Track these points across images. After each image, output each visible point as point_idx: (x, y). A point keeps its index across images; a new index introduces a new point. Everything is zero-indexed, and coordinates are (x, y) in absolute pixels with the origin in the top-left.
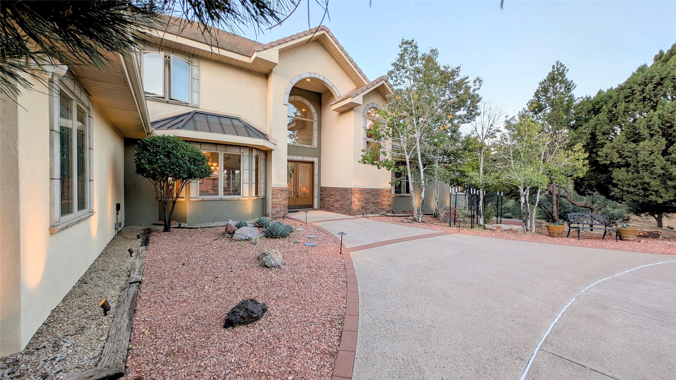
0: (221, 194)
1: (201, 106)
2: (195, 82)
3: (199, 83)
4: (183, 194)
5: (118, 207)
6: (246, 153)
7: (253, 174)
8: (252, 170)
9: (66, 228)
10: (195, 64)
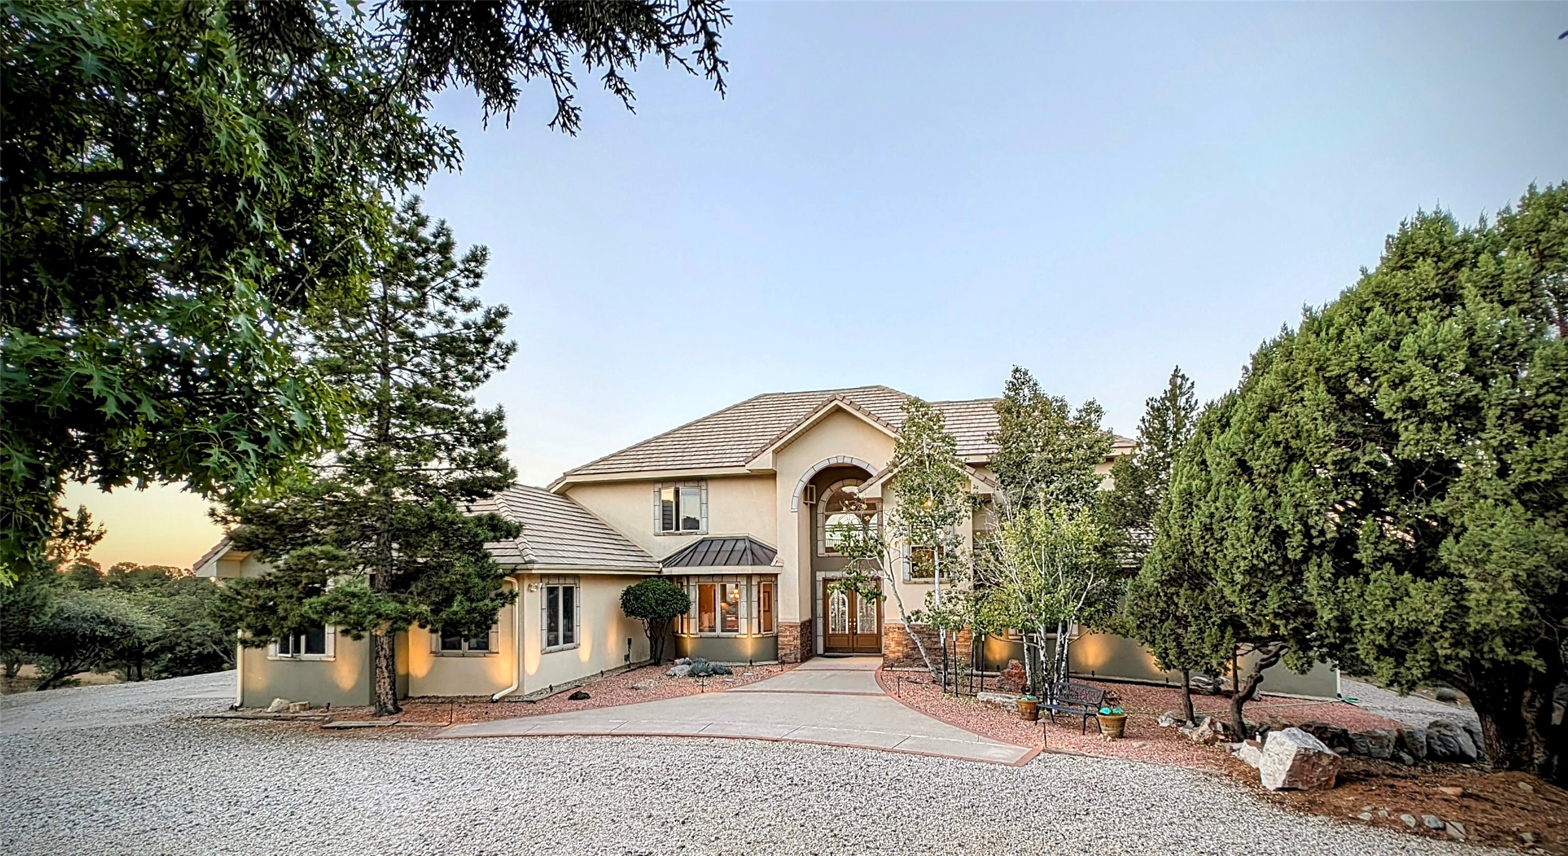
0: (718, 632)
1: (709, 533)
2: (704, 507)
4: (685, 631)
5: (630, 641)
6: (742, 582)
7: (753, 606)
8: (751, 602)
9: (550, 652)
10: (703, 488)
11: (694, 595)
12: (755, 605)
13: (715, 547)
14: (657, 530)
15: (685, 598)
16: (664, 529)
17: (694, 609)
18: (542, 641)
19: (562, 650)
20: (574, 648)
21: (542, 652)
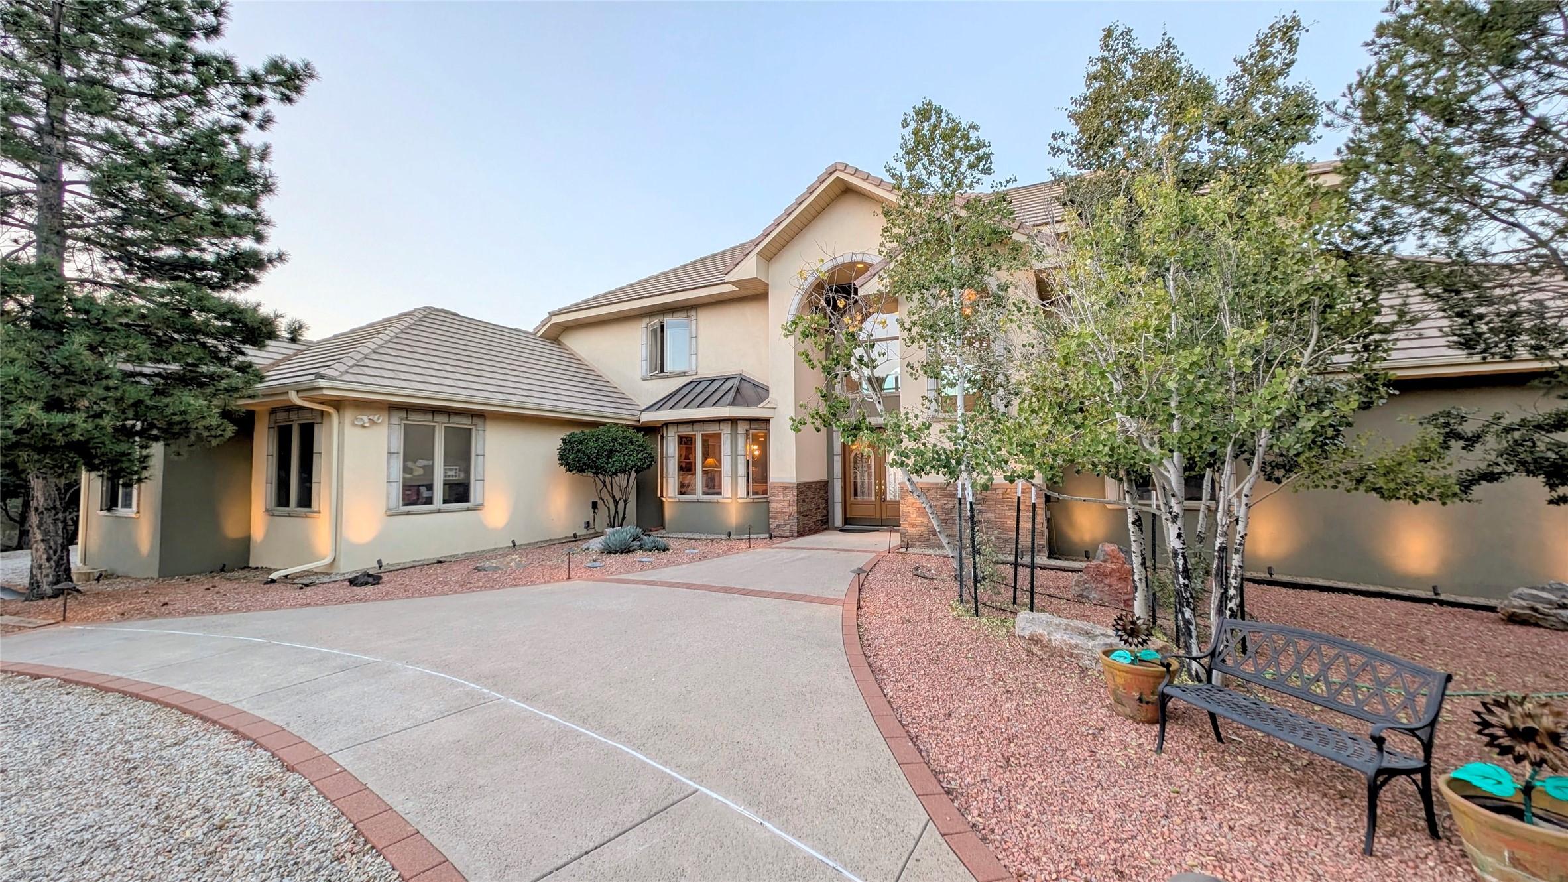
0: (699, 493)
1: (699, 372)
2: (694, 341)
3: (697, 341)
4: (665, 493)
5: (595, 505)
6: (726, 430)
7: (739, 461)
8: (737, 455)
9: (408, 514)
10: (693, 318)
11: (672, 449)
12: (742, 460)
14: (644, 374)
16: (650, 371)
17: (672, 465)
18: (388, 498)
19: (439, 511)
20: (468, 510)
21: (389, 513)
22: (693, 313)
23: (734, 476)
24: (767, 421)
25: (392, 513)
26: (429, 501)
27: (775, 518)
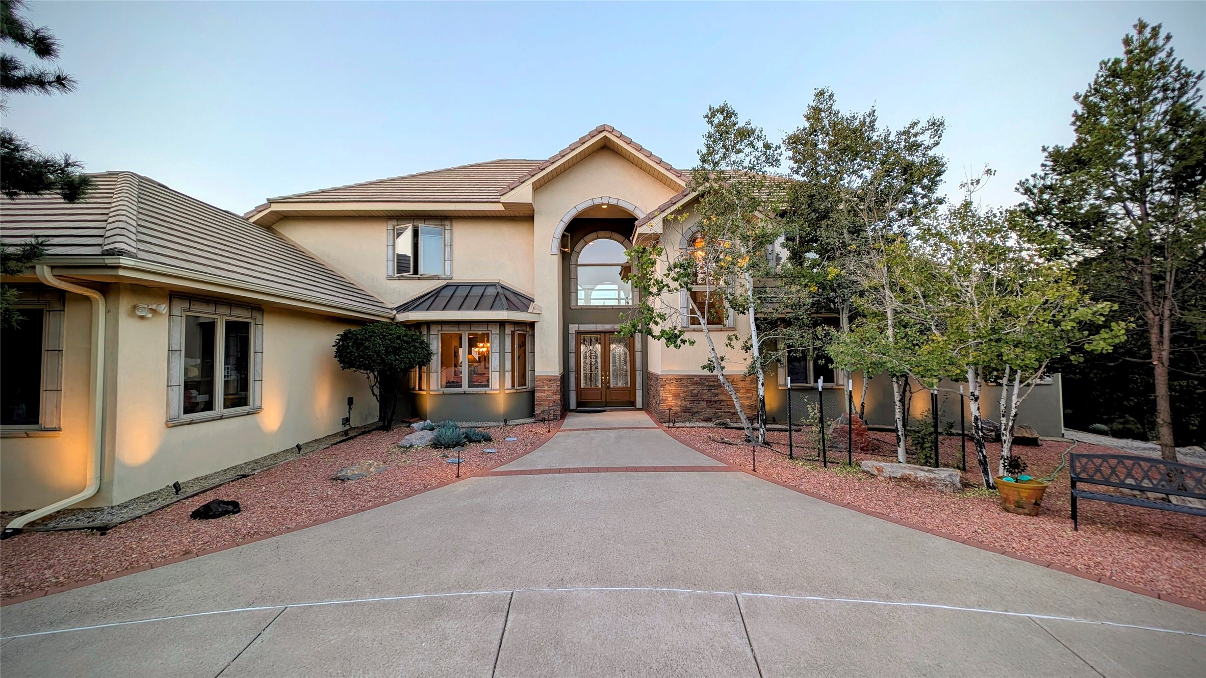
0: (465, 387)
1: (454, 277)
2: (448, 249)
3: (452, 249)
4: (424, 387)
5: (350, 401)
6: (495, 331)
7: (506, 358)
8: (504, 353)
9: (191, 423)
10: (447, 227)
11: (435, 345)
12: (508, 357)
13: (462, 292)
14: (390, 273)
15: (426, 347)
16: (399, 271)
17: (436, 361)
18: (168, 405)
19: (221, 418)
20: (248, 414)
21: (170, 424)
22: (447, 223)
23: (502, 371)
24: (532, 325)
25: (172, 423)
26: (209, 406)
27: (541, 405)
